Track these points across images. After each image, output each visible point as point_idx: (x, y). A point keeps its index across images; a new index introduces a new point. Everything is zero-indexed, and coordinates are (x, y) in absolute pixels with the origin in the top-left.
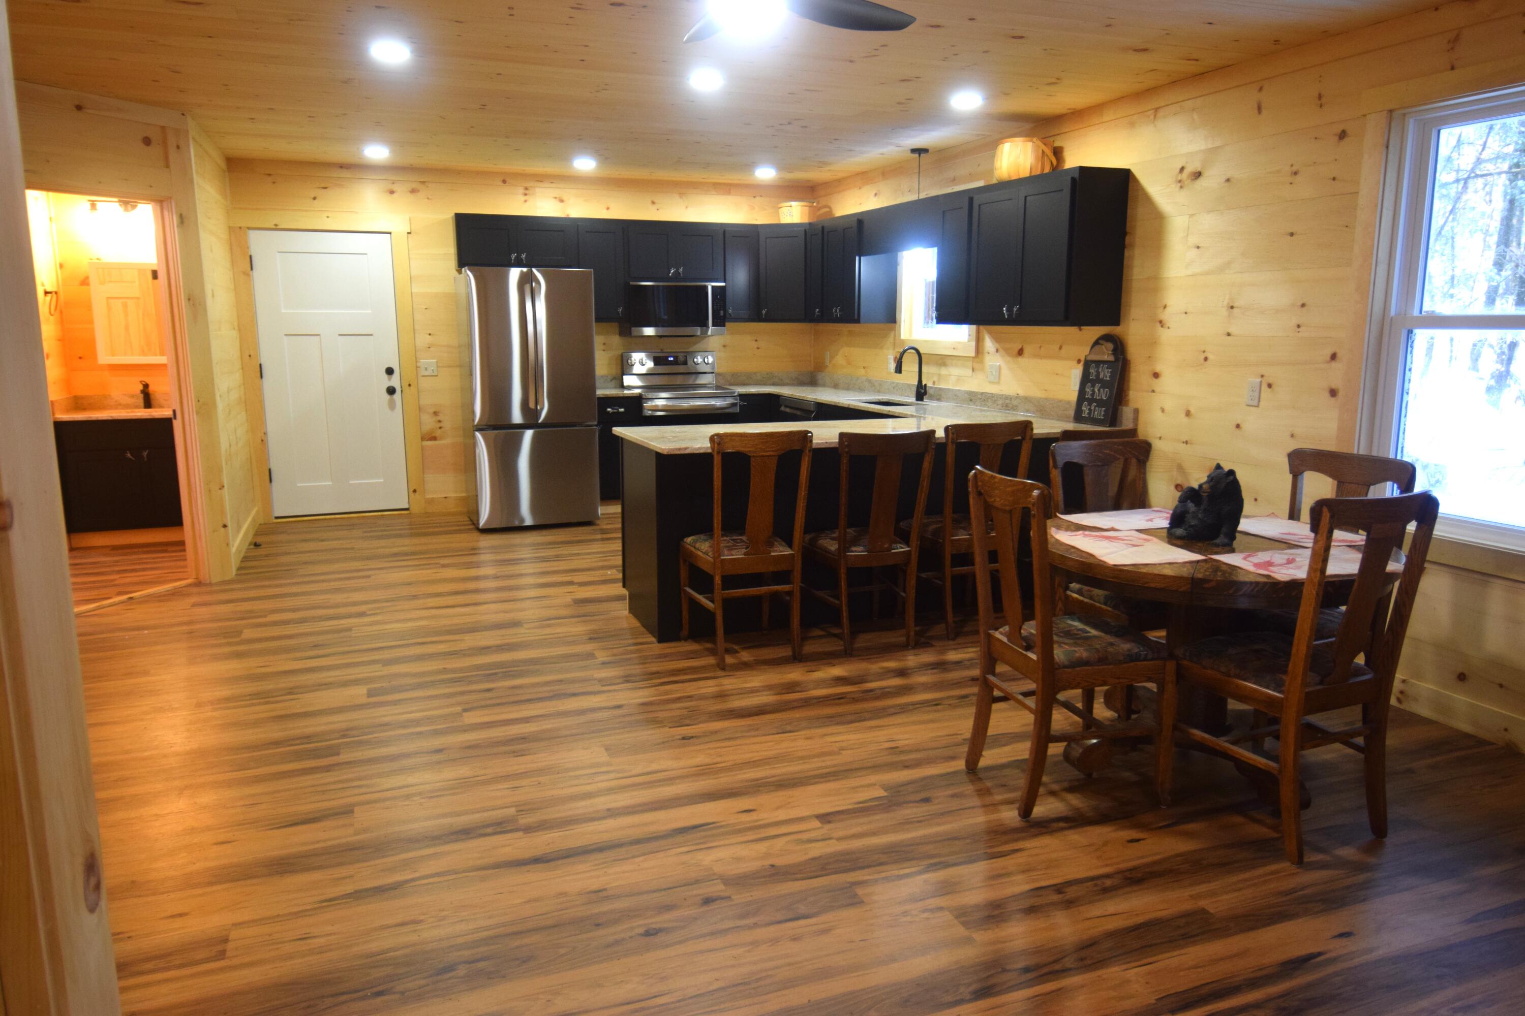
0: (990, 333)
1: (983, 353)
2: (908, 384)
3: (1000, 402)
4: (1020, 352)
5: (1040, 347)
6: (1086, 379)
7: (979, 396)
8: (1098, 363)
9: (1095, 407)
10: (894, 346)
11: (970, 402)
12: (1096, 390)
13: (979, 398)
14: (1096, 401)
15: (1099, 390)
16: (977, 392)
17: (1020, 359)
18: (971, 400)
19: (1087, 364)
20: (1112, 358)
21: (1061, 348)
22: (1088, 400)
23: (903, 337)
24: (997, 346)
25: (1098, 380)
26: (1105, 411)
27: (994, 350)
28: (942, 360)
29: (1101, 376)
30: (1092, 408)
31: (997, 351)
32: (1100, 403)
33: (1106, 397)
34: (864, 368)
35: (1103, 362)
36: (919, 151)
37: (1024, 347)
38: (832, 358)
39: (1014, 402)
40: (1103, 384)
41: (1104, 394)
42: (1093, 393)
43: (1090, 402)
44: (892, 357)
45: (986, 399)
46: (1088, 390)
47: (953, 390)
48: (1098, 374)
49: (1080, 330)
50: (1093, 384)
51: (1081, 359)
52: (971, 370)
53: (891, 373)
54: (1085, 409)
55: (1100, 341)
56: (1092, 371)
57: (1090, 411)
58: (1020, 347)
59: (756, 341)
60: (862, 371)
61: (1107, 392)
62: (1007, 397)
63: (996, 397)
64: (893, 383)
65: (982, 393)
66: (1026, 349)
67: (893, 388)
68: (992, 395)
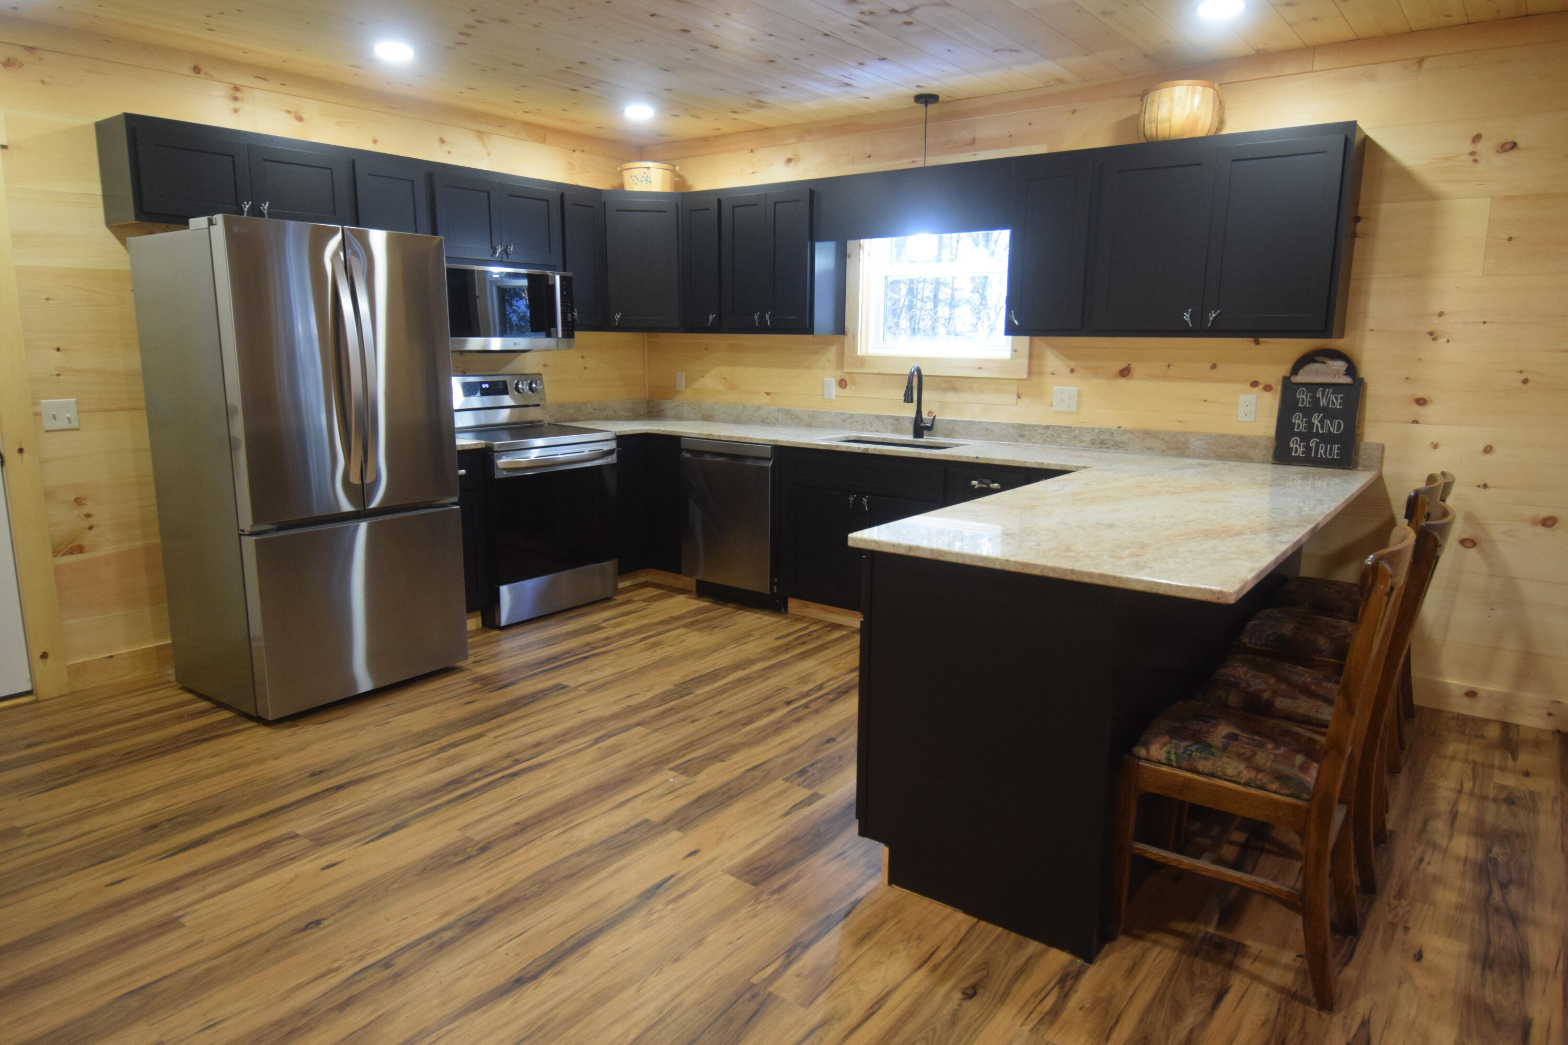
0: (1052, 347)
1: (1041, 373)
2: (877, 416)
3: (1088, 438)
4: (1125, 373)
5: (1169, 366)
6: (1287, 408)
7: (1040, 431)
8: (1312, 387)
9: (1317, 444)
10: (840, 363)
11: (1019, 439)
12: (1316, 422)
13: (1039, 434)
14: (1317, 435)
15: (1321, 422)
16: (1036, 426)
17: (1123, 382)
18: (1022, 436)
19: (1289, 388)
20: (1347, 380)
21: (1214, 366)
22: (1299, 434)
23: (859, 354)
24: (1073, 364)
25: (1315, 407)
26: (1338, 448)
27: (1068, 371)
28: (951, 384)
29: (1323, 402)
30: (1312, 444)
31: (1072, 371)
32: (1327, 439)
33: (1338, 430)
34: (767, 394)
35: (1325, 385)
36: (926, 99)
37: (1132, 366)
38: (689, 381)
39: (1118, 438)
40: (1329, 413)
41: (1334, 427)
42: (1310, 425)
43: (1306, 437)
44: (834, 379)
45: (1055, 435)
46: (1298, 421)
47: (980, 423)
48: (1315, 401)
49: (1257, 343)
50: (1308, 413)
51: (1259, 381)
52: (1019, 396)
53: (832, 400)
54: (1297, 447)
55: (1317, 358)
56: (1303, 398)
57: (1308, 449)
58: (1124, 365)
59: (583, 357)
60: (766, 400)
61: (1339, 424)
62: (1101, 431)
63: (1077, 432)
64: (842, 414)
65: (1047, 427)
66: (1137, 368)
67: (843, 421)
68: (1069, 429)
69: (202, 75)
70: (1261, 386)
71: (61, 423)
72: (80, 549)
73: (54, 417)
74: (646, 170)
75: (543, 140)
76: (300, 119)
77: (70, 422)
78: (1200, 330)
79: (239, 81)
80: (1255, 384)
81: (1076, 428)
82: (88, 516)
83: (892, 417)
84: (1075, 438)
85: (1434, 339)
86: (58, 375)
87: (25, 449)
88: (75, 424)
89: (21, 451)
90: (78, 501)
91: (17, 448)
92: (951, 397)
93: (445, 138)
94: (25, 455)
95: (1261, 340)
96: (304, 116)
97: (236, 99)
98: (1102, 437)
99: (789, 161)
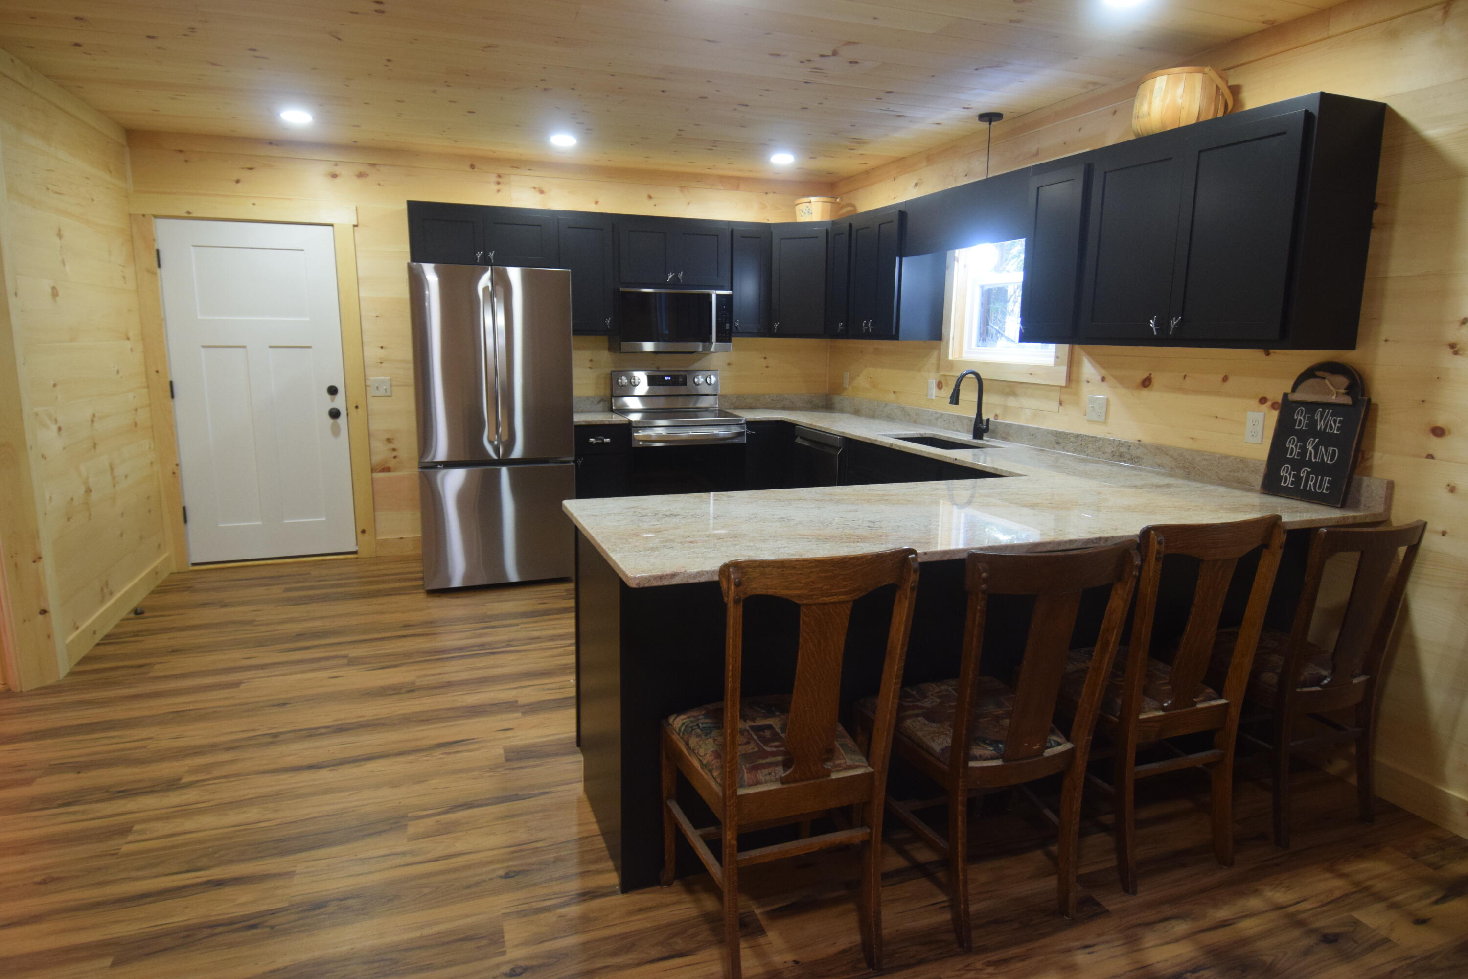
0: (1090, 355)
1: (1078, 381)
2: (958, 416)
3: (1109, 450)
4: (1146, 383)
5: (1185, 377)
6: (1283, 430)
7: (1072, 439)
8: (1311, 406)
9: (1308, 474)
10: (938, 368)
11: (1056, 446)
12: (1310, 448)
13: (1071, 442)
14: (1309, 464)
15: (1316, 448)
16: (1069, 434)
17: (1145, 392)
18: (1058, 443)
19: (1286, 408)
20: (1347, 400)
21: (1225, 379)
22: (1291, 461)
23: (950, 358)
24: (1104, 372)
25: (1312, 430)
26: (1329, 482)
27: (1099, 378)
28: (1011, 388)
29: (1320, 425)
30: (1303, 475)
31: (1103, 379)
32: (1319, 469)
33: (1331, 460)
34: (894, 392)
35: (1325, 405)
36: (990, 117)
37: (1153, 376)
38: (852, 379)
39: (1135, 452)
40: (1326, 439)
41: (1328, 455)
42: (1304, 450)
43: (1297, 465)
44: (934, 381)
45: (1084, 444)
46: (1292, 445)
47: (1028, 428)
48: (1313, 423)
49: (1268, 354)
50: (1303, 437)
51: (1268, 397)
52: (1061, 404)
53: (932, 400)
54: (1286, 475)
55: (1318, 373)
56: (1300, 418)
57: (1298, 478)
58: (1146, 375)
59: (765, 358)
60: (892, 396)
61: (1334, 451)
62: (1121, 444)
63: (1101, 442)
64: (936, 413)
65: (1078, 436)
66: (1157, 379)
67: (936, 419)
68: (1095, 439)
69: (476, 170)
70: (1269, 404)
71: (381, 392)
72: (388, 470)
73: (377, 388)
74: (808, 204)
75: (737, 188)
76: (542, 192)
77: (386, 392)
78: (1164, 339)
79: (501, 171)
80: (1263, 401)
81: (1100, 439)
82: (394, 450)
83: (968, 417)
84: (1099, 448)
85: (1456, 353)
86: (381, 363)
87: (359, 406)
88: (389, 393)
89: (357, 407)
90: (389, 440)
91: (355, 405)
92: (1012, 402)
93: (652, 195)
94: (359, 410)
95: (1271, 351)
96: (545, 190)
97: (499, 183)
98: (1122, 450)
99: (916, 185)
